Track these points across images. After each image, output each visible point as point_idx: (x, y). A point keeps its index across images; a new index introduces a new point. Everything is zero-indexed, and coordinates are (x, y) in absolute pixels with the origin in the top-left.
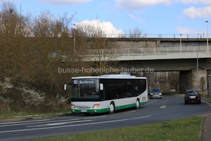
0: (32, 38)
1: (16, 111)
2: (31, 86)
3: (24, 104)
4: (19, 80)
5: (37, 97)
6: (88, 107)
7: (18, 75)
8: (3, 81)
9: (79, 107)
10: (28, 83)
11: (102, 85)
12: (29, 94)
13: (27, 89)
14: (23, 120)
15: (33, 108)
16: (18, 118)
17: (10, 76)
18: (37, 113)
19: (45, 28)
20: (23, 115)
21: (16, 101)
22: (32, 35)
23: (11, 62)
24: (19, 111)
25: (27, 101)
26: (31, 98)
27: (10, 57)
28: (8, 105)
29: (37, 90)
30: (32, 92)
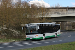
0: (14, 8)
1: (8, 39)
2: (14, 28)
3: (12, 36)
4: (9, 26)
5: (17, 33)
6: (33, 37)
7: (9, 24)
8: (3, 26)
9: (29, 37)
10: (13, 27)
11: (39, 27)
12: (13, 31)
13: (13, 30)
14: (11, 42)
15: (15, 37)
16: (9, 42)
17: (6, 24)
18: (17, 39)
19: (20, 4)
20: (11, 40)
21: (8, 34)
22: (15, 7)
23: (6, 18)
24: (9, 38)
25: (13, 34)
26: (14, 33)
27: (6, 16)
28: (5, 36)
29: (17, 30)
30: (15, 31)
